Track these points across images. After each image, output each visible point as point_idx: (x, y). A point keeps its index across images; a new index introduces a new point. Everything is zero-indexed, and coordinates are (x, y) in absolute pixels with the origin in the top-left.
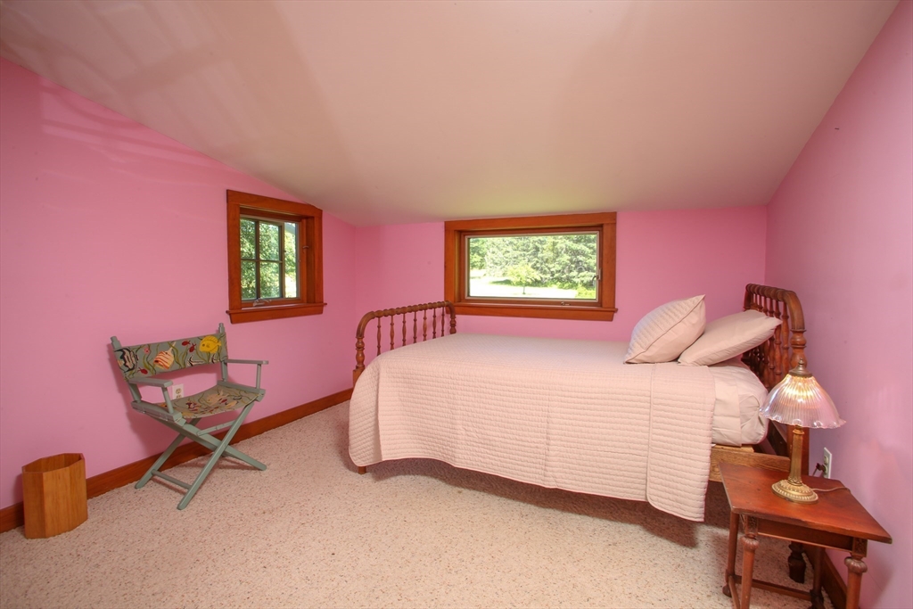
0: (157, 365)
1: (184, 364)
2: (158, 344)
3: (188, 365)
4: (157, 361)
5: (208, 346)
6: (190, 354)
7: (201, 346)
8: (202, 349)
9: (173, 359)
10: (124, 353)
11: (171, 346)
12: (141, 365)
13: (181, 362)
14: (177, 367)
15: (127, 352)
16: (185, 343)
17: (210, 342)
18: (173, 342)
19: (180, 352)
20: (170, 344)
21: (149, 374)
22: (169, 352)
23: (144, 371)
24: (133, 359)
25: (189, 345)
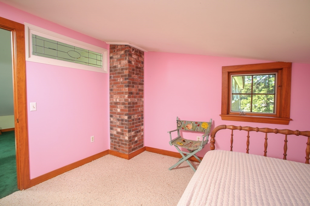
0: (186, 128)
1: (195, 130)
2: (188, 121)
3: (196, 130)
4: (187, 126)
5: (204, 126)
6: (197, 127)
7: (202, 125)
8: (202, 126)
9: (192, 127)
10: (178, 122)
11: (192, 123)
12: (182, 126)
13: (194, 129)
14: (192, 130)
15: (179, 122)
16: (196, 123)
17: (205, 125)
18: (192, 122)
19: (194, 126)
20: (191, 122)
21: (184, 129)
22: (191, 124)
23: (183, 128)
24: (181, 124)
25: (198, 124)
